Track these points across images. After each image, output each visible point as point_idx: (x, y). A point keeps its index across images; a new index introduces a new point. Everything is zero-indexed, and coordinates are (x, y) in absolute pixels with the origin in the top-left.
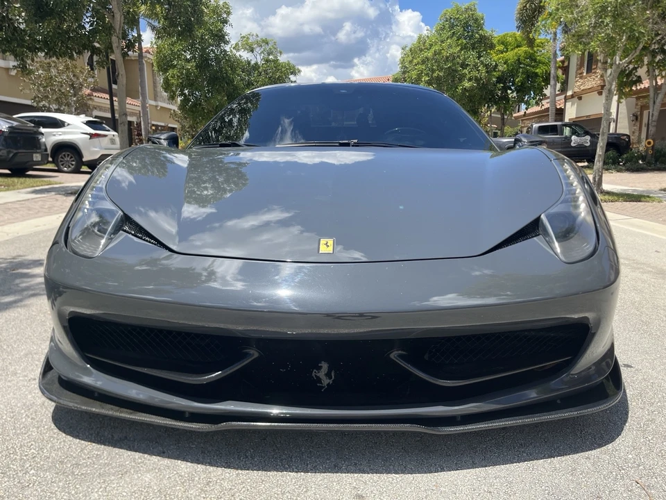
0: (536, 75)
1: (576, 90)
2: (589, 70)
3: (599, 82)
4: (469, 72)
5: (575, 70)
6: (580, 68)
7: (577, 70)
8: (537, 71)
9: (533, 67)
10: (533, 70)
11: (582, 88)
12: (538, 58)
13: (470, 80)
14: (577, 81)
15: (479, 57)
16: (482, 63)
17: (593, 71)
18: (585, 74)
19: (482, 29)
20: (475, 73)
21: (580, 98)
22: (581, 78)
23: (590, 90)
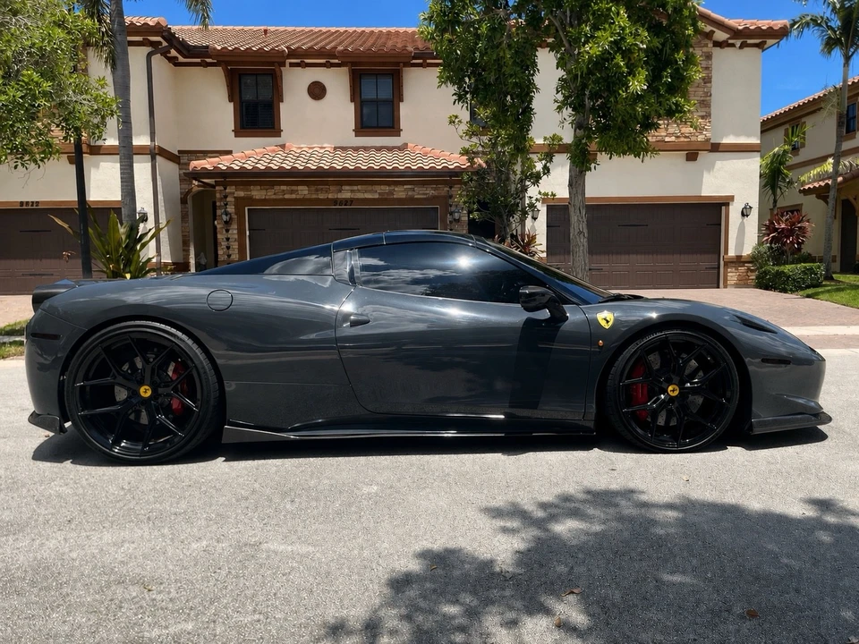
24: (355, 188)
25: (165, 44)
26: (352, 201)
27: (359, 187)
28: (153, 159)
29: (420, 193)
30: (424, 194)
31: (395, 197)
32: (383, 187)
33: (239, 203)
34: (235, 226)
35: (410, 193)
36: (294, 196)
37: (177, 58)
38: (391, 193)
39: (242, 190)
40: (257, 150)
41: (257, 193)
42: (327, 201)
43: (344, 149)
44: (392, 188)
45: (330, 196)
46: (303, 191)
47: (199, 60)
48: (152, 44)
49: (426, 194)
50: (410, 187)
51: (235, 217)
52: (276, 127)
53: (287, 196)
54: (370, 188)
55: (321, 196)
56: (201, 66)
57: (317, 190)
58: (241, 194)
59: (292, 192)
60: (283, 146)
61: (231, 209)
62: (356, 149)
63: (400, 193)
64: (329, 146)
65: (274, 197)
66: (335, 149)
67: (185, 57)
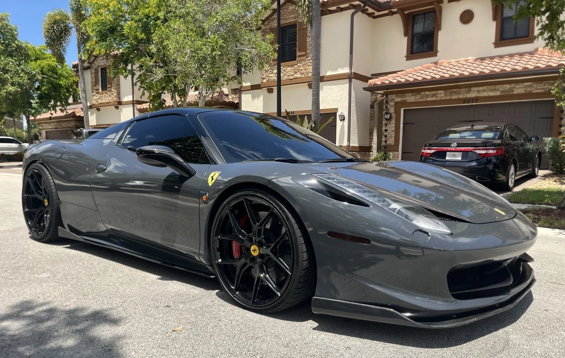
0: (60, 86)
1: (94, 102)
2: (104, 88)
3: (115, 99)
4: (11, 77)
5: (91, 86)
6: (96, 86)
7: (93, 86)
8: (61, 82)
9: (56, 79)
10: (57, 81)
11: (100, 101)
12: (60, 72)
13: (13, 84)
14: (93, 96)
15: (19, 65)
16: (23, 70)
17: (108, 89)
18: (100, 91)
19: (16, 39)
20: (16, 79)
21: (98, 110)
22: (97, 93)
23: (107, 104)
24: (481, 88)
25: (362, 5)
26: (477, 99)
27: (485, 88)
28: (350, 82)
29: (538, 88)
30: (541, 89)
31: (514, 93)
32: (505, 86)
33: (398, 106)
34: (393, 121)
35: (529, 89)
36: (434, 99)
37: (374, 13)
38: (511, 90)
39: (399, 97)
40: (416, 68)
41: (410, 98)
42: (458, 100)
43: (483, 59)
44: (513, 85)
45: (461, 97)
46: (441, 95)
47: (387, 12)
48: (354, 7)
49: (544, 89)
50: (529, 83)
51: (394, 115)
52: (434, 50)
53: (429, 99)
54: (492, 87)
55: (454, 97)
56: (389, 15)
57: (451, 93)
58: (398, 99)
59: (433, 96)
60: (436, 63)
61: (392, 110)
62: (492, 58)
63: (519, 90)
64: (471, 59)
65: (421, 100)
66: (476, 60)
67: (378, 11)
